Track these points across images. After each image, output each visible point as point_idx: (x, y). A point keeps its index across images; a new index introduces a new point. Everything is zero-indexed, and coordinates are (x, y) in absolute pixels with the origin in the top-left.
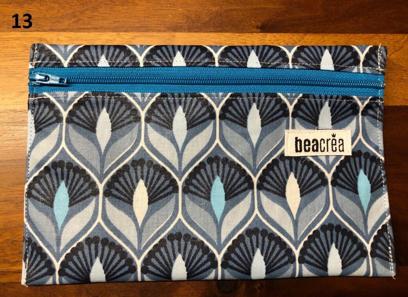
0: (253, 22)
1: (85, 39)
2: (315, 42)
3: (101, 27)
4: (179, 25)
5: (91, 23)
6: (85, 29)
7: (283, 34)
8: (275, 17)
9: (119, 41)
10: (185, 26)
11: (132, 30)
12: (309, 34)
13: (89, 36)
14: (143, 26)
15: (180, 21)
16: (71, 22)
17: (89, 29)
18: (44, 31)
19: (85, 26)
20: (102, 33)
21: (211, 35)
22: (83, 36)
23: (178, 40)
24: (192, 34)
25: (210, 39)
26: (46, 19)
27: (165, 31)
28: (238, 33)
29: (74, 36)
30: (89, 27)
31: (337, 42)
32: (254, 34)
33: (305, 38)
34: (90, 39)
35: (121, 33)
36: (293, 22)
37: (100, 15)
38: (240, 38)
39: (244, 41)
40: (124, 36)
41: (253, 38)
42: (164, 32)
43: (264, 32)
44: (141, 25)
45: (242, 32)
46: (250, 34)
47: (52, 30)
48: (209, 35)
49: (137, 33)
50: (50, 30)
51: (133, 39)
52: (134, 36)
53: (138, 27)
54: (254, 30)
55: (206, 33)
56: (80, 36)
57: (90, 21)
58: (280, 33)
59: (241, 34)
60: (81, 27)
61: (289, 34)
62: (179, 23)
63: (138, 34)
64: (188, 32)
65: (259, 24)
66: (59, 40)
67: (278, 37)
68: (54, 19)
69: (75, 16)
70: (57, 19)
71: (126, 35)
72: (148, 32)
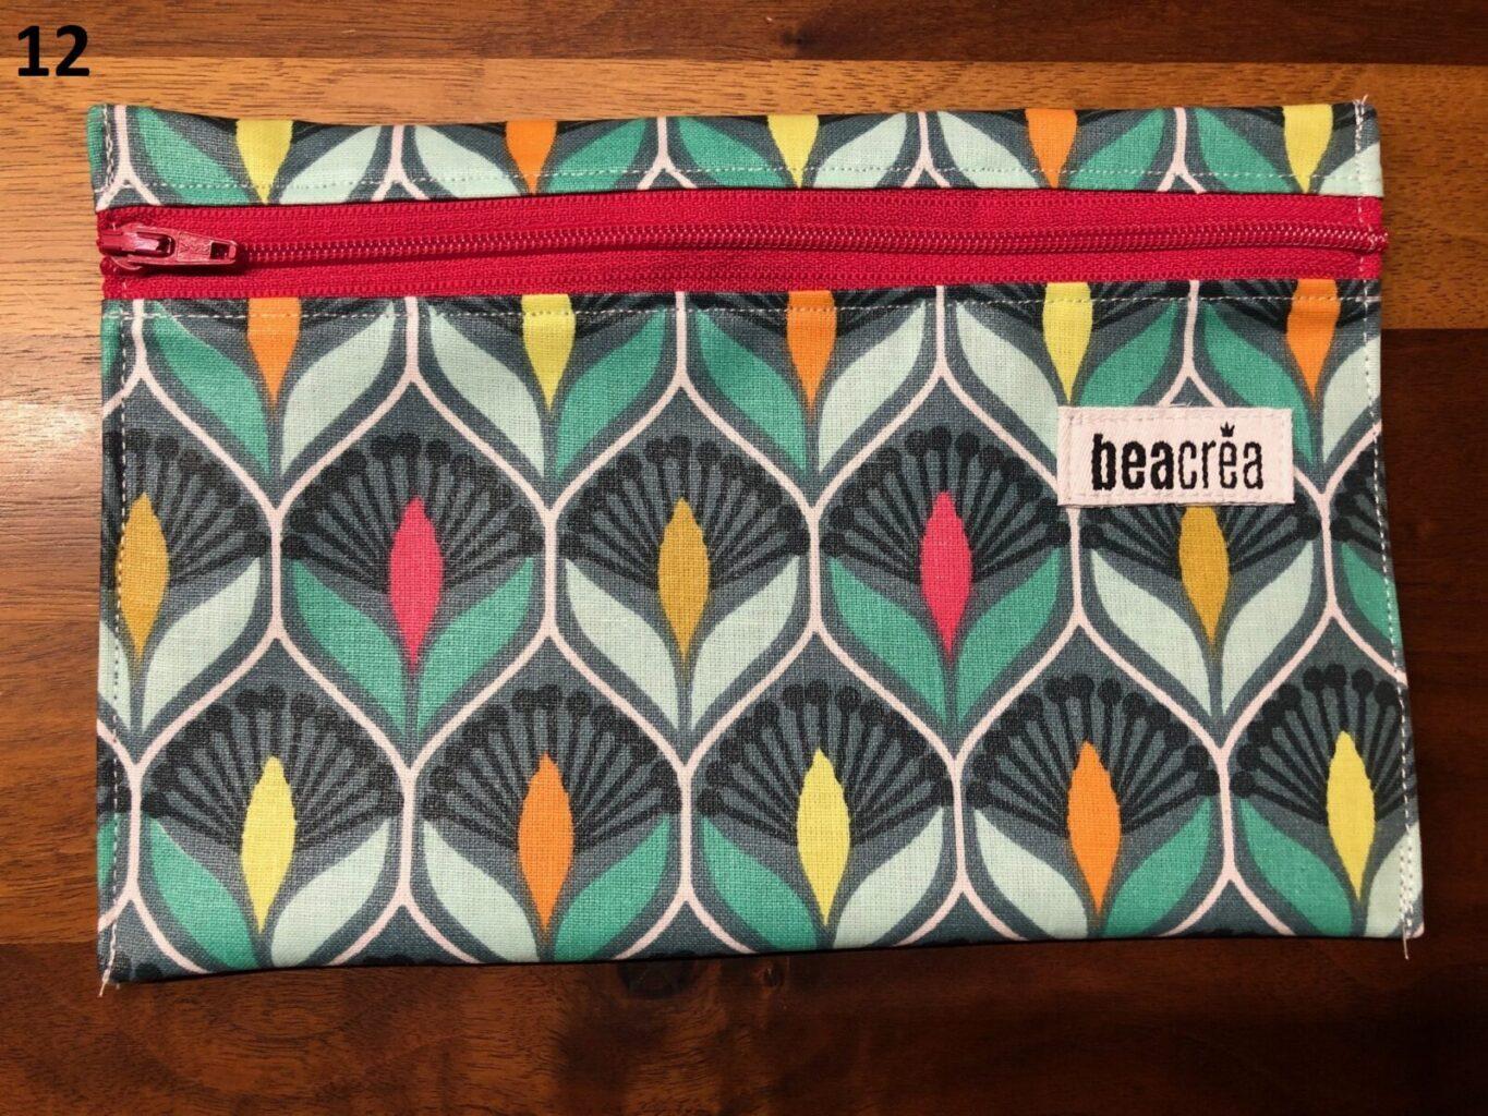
1: (157, 81)
2: (999, 95)
3: (212, 39)
5: (179, 24)
6: (152, 43)
7: (881, 62)
10: (521, 34)
13: (169, 71)
14: (368, 36)
15: (503, 17)
17: (167, 43)
23: (494, 85)
24: (547, 65)
25: (614, 80)
27: (449, 55)
29: (117, 71)
30: (171, 35)
31: (1081, 95)
32: (774, 63)
33: (964, 79)
34: (175, 82)
35: (288, 61)
38: (720, 78)
39: (737, 90)
40: (298, 72)
41: (769, 78)
42: (441, 56)
43: (811, 58)
45: (729, 58)
49: (346, 60)
51: (330, 81)
52: (333, 73)
53: (349, 38)
54: (777, 49)
56: (137, 71)
57: (174, 16)
58: (872, 58)
59: (725, 65)
60: (141, 36)
61: (904, 63)
62: (499, 24)
64: (533, 56)
65: (794, 25)
67: (862, 76)
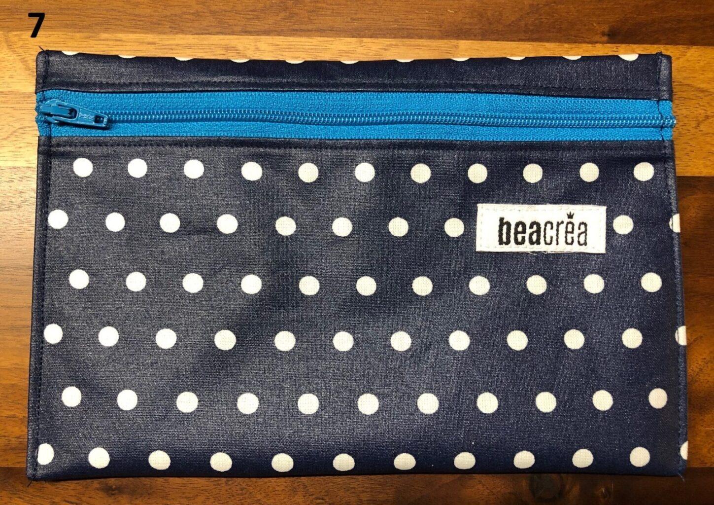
0: (595, 25)
4: (465, 27)
8: (635, 16)
9: (362, 54)
11: (384, 35)
12: (696, 47)
16: (279, 18)
18: (233, 35)
19: (303, 27)
20: (332, 39)
21: (521, 46)
22: (299, 43)
26: (236, 13)
28: (569, 43)
36: (668, 26)
37: (328, 6)
44: (398, 27)
46: (590, 45)
47: (246, 32)
48: (517, 46)
50: (243, 32)
55: (512, 43)
63: (393, 41)
66: (257, 49)
68: (250, 13)
69: (286, 9)
70: (255, 13)
71: (374, 43)
72: (412, 38)
